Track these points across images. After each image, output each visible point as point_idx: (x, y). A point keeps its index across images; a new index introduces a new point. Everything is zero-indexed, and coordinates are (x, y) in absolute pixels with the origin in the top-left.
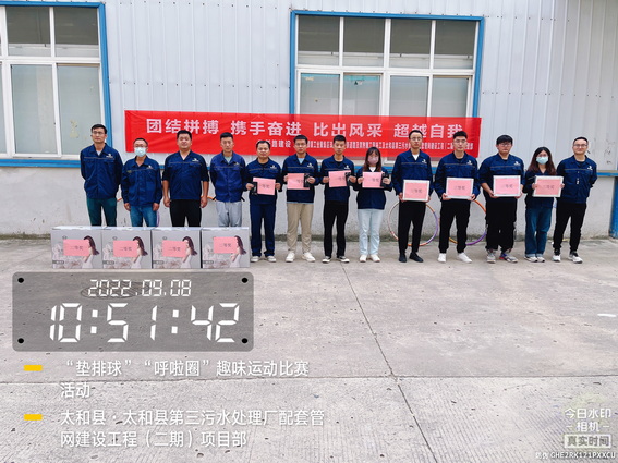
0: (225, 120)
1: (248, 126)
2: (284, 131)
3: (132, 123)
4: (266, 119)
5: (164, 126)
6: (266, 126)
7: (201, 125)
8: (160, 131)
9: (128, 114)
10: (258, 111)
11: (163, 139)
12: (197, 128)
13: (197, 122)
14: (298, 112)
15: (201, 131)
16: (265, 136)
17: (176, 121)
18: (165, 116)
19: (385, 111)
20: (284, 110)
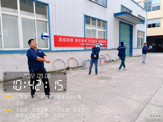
0: (74, 38)
1: (78, 40)
2: (84, 41)
3: (56, 39)
4: (81, 38)
5: (63, 40)
6: (81, 40)
7: (70, 40)
8: (62, 41)
9: (55, 36)
10: (79, 37)
11: (62, 43)
12: (69, 40)
13: (69, 39)
14: (86, 37)
15: (70, 41)
16: (81, 42)
17: (65, 38)
18: (63, 37)
19: (97, 38)
20: (84, 37)
